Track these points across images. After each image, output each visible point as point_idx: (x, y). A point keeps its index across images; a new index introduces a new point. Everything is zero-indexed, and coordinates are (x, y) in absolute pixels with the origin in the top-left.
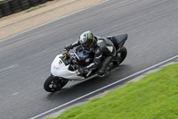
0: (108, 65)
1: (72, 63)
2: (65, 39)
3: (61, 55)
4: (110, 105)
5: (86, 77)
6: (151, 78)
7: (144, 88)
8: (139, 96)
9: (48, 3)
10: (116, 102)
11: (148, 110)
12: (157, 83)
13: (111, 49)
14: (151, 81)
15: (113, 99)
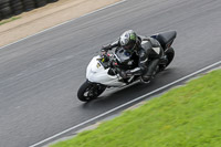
0: (154, 69)
1: (112, 66)
2: (46, 59)
3: (98, 57)
4: (103, 139)
5: (128, 83)
6: (154, 105)
7: (145, 117)
8: (140, 127)
9: (24, 13)
10: (110, 135)
11: (151, 144)
12: (161, 111)
13: (157, 50)
14: (154, 108)
15: (107, 132)
